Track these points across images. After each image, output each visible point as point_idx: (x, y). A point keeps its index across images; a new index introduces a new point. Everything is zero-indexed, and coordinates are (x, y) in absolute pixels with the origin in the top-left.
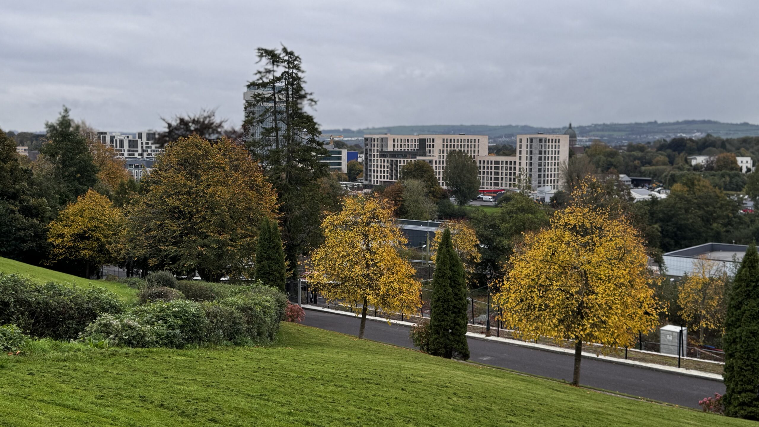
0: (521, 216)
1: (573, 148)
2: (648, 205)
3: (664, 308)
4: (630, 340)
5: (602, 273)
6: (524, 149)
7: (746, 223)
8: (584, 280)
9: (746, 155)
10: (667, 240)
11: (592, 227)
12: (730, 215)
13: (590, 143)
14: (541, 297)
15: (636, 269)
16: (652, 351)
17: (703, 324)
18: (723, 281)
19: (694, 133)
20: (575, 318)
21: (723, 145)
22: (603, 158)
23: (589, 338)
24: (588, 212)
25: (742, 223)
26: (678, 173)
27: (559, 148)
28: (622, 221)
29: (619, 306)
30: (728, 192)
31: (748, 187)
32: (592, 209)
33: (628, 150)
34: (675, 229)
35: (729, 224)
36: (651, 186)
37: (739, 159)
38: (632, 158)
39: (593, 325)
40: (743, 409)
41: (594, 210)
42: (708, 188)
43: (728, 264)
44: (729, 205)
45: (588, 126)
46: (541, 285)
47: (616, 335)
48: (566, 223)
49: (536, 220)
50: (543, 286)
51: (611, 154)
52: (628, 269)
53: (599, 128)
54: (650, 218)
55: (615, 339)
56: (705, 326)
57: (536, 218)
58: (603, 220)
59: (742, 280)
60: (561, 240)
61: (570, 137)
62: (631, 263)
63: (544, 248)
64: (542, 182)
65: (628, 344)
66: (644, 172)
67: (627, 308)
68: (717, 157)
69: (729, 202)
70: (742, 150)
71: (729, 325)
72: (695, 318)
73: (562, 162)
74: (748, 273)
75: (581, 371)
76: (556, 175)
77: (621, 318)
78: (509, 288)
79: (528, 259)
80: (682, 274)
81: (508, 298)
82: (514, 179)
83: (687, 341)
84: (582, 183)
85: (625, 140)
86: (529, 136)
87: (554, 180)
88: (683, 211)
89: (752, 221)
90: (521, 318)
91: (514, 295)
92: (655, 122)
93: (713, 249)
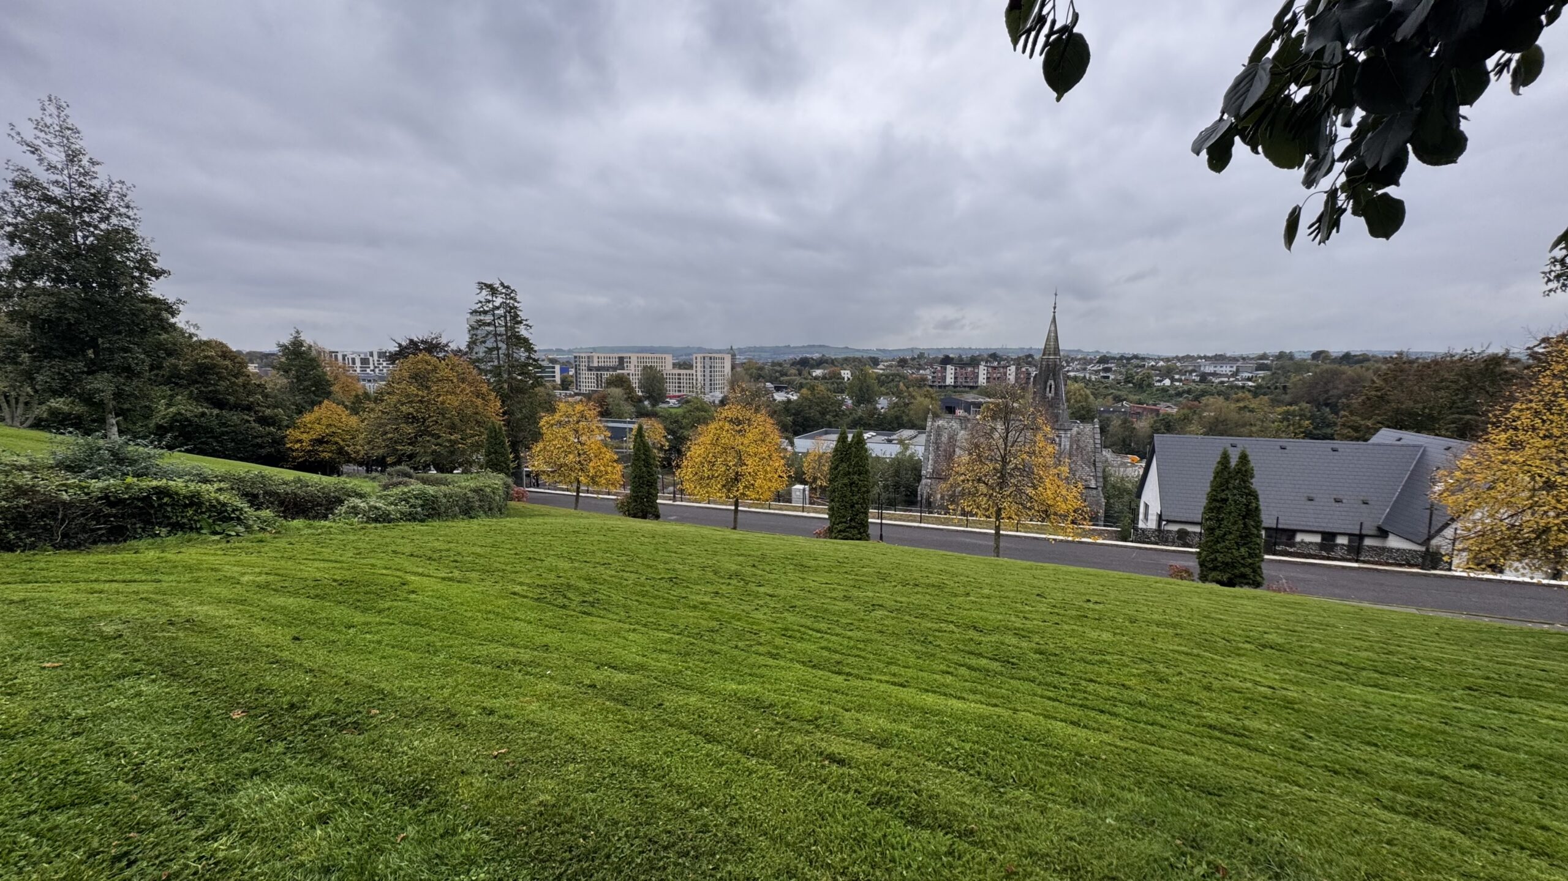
0: (697, 414)
1: (734, 363)
2: (784, 404)
3: (792, 473)
4: (771, 496)
5: (750, 451)
6: (699, 364)
7: (846, 415)
8: (738, 456)
9: (847, 369)
10: (797, 428)
11: (743, 419)
12: (837, 409)
13: (745, 360)
14: (710, 470)
15: (774, 447)
16: (786, 503)
17: (819, 483)
19: (815, 354)
20: (734, 483)
21: (833, 362)
22: (755, 371)
23: (743, 497)
24: (741, 409)
25: (844, 415)
26: (804, 381)
27: (724, 364)
28: (764, 414)
29: (762, 473)
30: (836, 394)
31: (849, 391)
32: (744, 406)
33: (772, 366)
34: (803, 421)
35: (835, 416)
36: (787, 391)
37: (843, 372)
38: (774, 371)
39: (745, 487)
40: (840, 534)
42: (824, 391)
43: (833, 442)
44: (837, 403)
45: (744, 348)
46: (709, 461)
47: (761, 493)
48: (726, 417)
50: (711, 462)
51: (760, 368)
52: (768, 447)
53: (752, 349)
54: (786, 413)
55: (760, 496)
57: (707, 415)
58: (751, 414)
59: (838, 451)
60: (723, 428)
61: (732, 356)
62: (771, 443)
63: (711, 435)
64: (713, 389)
65: (769, 499)
66: (782, 381)
67: (768, 474)
68: (829, 370)
69: (837, 401)
70: (845, 366)
71: (832, 480)
72: (814, 479)
73: (726, 375)
74: (841, 448)
75: (739, 520)
76: (722, 384)
77: (764, 481)
78: (687, 465)
79: (700, 443)
80: (805, 451)
81: (687, 472)
82: (692, 387)
83: (809, 495)
84: (737, 388)
85: (769, 358)
86: (702, 355)
87: (721, 387)
88: (808, 408)
90: (696, 486)
91: (690, 470)
93: (826, 433)
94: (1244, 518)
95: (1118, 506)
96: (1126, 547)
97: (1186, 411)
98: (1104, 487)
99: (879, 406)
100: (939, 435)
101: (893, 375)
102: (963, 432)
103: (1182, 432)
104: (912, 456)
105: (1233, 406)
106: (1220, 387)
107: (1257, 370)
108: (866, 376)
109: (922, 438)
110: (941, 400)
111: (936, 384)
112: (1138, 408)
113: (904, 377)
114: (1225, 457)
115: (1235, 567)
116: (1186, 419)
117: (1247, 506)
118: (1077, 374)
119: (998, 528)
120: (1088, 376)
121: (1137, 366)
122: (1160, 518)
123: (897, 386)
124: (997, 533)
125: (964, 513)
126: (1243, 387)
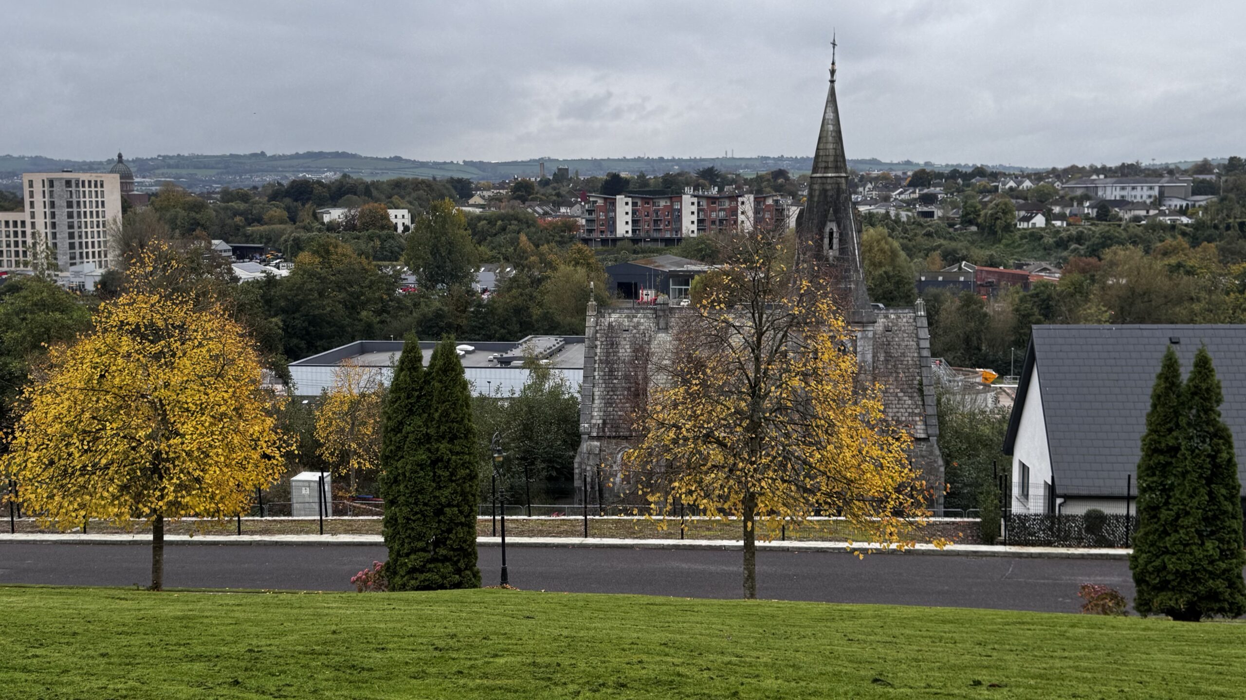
0: (41, 316)
1: (128, 195)
2: (260, 288)
3: (292, 445)
4: (242, 502)
5: (189, 401)
6: (38, 199)
7: (407, 308)
8: (159, 414)
9: (402, 205)
10: (295, 341)
11: (167, 325)
12: (385, 297)
13: (158, 188)
14: (86, 451)
15: (244, 388)
16: (279, 516)
17: (354, 463)
18: (378, 396)
19: (324, 172)
20: (150, 478)
21: (367, 191)
22: (183, 213)
23: (174, 509)
24: (159, 302)
25: (402, 309)
26: (304, 235)
27: (103, 196)
28: (217, 312)
29: (220, 451)
30: (379, 263)
31: (408, 255)
32: (165, 296)
33: (223, 200)
34: (306, 324)
35: (384, 310)
36: (264, 257)
37: (392, 213)
38: (229, 213)
39: (180, 487)
40: (413, 578)
41: (168, 297)
42: (351, 257)
43: (384, 370)
44: (383, 283)
45: (152, 159)
46: (84, 432)
47: (218, 497)
48: (122, 322)
49: (70, 322)
50: (90, 432)
51: (195, 205)
52: (231, 390)
53: (171, 162)
54: (266, 307)
55: (217, 504)
56: (356, 466)
57: (69, 319)
58: (185, 313)
59: (400, 389)
60: (115, 351)
61: (121, 178)
62: (235, 380)
63: (84, 367)
64: (78, 256)
65: (239, 509)
66: (251, 235)
67: (234, 452)
68: (359, 210)
69: (382, 277)
70: (395, 199)
71: (387, 457)
72: (342, 457)
73: (111, 221)
74: (408, 379)
76: (102, 244)
77: (225, 469)
78: (27, 443)
79: (58, 389)
80: (318, 392)
81: (26, 461)
82: (25, 253)
83: (332, 493)
84: (143, 252)
85: (215, 182)
86: (45, 176)
87: (99, 252)
88: (316, 295)
89: (416, 305)
90: (51, 492)
91: (36, 455)
92: (263, 154)
93: (363, 351)
94: (1209, 481)
95: (969, 474)
96: (994, 554)
97: (1076, 276)
98: (941, 437)
99: (478, 287)
100: (612, 344)
101: (502, 218)
102: (662, 336)
103: (1071, 318)
104: (556, 393)
105: (1159, 265)
106: (1134, 229)
107: (1194, 193)
108: (445, 219)
109: (576, 353)
110: (609, 269)
111: (593, 235)
112: (989, 274)
113: (527, 223)
114: (1171, 366)
115: (1199, 580)
116: (1078, 292)
117: (1213, 458)
118: (873, 208)
119: (749, 537)
120: (892, 213)
121: (985, 191)
122: (1052, 491)
123: (515, 242)
124: (749, 546)
125: (678, 509)
126: (1173, 227)
